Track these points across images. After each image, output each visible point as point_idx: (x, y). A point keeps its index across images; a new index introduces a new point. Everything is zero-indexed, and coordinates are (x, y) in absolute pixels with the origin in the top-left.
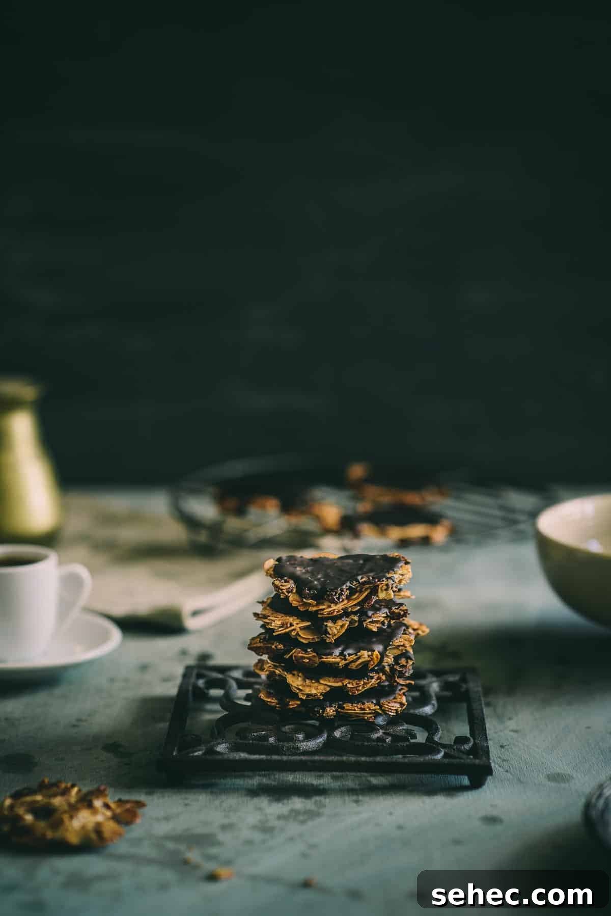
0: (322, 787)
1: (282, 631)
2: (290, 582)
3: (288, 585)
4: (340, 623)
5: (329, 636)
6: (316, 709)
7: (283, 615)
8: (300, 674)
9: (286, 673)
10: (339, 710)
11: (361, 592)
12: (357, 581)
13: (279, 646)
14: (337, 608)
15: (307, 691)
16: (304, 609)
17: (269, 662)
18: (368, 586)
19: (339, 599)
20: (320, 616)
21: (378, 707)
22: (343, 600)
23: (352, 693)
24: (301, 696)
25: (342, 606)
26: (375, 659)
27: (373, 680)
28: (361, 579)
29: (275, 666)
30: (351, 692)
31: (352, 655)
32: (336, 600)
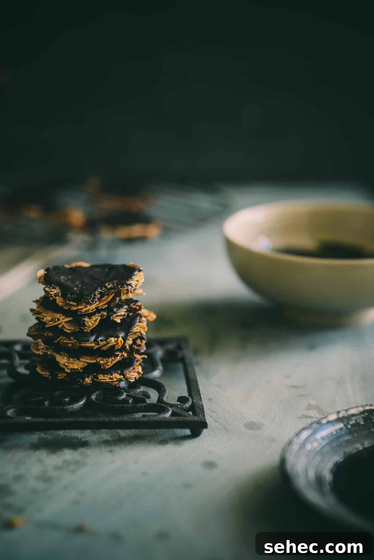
0: (84, 440)
1: (51, 324)
2: (57, 288)
3: (55, 291)
4: (94, 318)
5: (86, 328)
6: (78, 380)
7: (52, 312)
8: (66, 354)
9: (55, 354)
10: (95, 379)
11: (108, 295)
12: (106, 287)
13: (50, 334)
14: (91, 308)
15: (71, 366)
16: (67, 308)
17: (42, 344)
18: (113, 291)
19: (93, 301)
20: (79, 313)
21: (122, 377)
22: (96, 302)
23: (104, 368)
24: (67, 370)
25: (95, 306)
26: (120, 344)
27: (119, 357)
28: (108, 286)
29: (47, 348)
30: (103, 366)
31: (103, 341)
32: (91, 302)
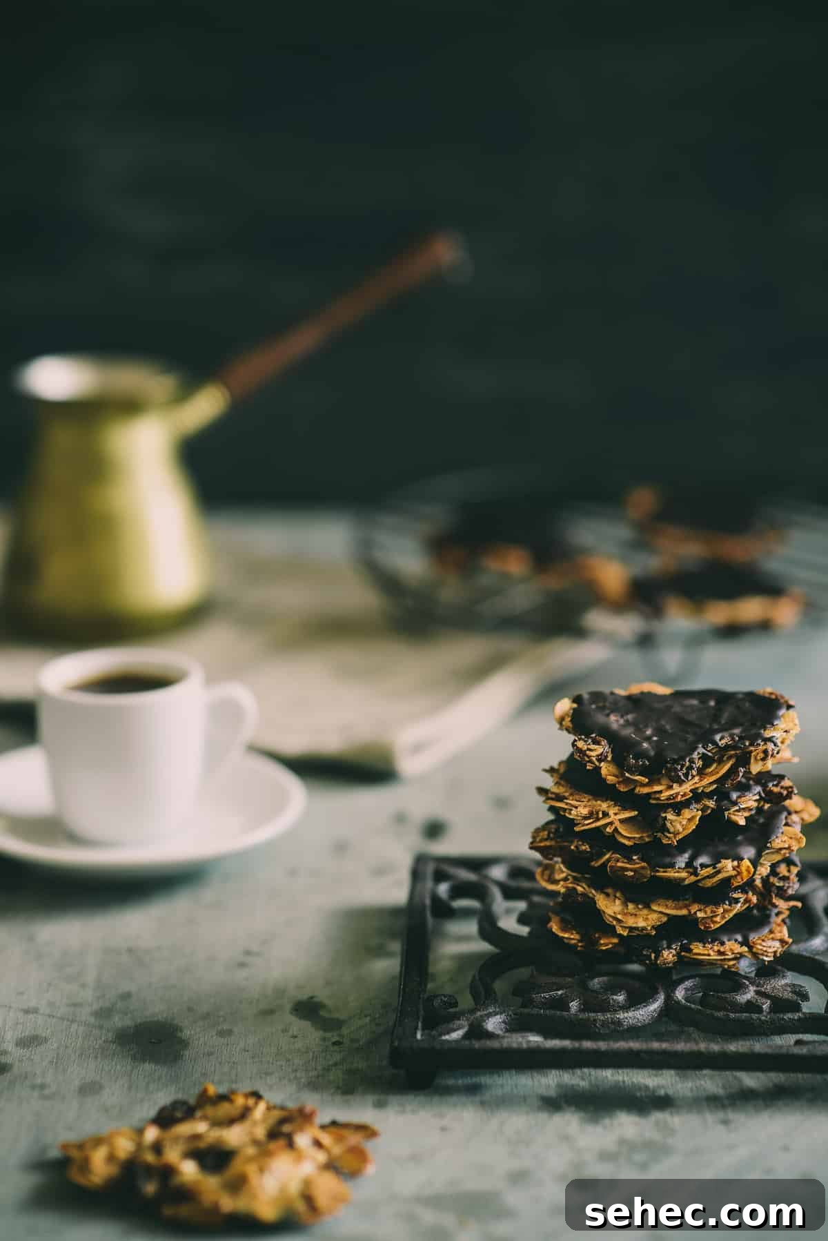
1: (590, 825)
2: (603, 743)
3: (599, 750)
4: (687, 814)
5: (668, 835)
6: (645, 953)
7: (591, 797)
8: (618, 895)
9: (593, 892)
10: (683, 954)
11: (720, 762)
12: (715, 743)
13: (584, 848)
14: (682, 790)
15: (631, 922)
16: (625, 790)
17: (564, 869)
18: (733, 752)
19: (686, 775)
20: (654, 802)
21: (746, 949)
22: (693, 777)
23: (705, 927)
24: (619, 930)
25: (690, 786)
26: (745, 874)
27: (739, 905)
28: (720, 740)
29: (574, 878)
30: (704, 924)
31: (707, 866)
32: (682, 777)
